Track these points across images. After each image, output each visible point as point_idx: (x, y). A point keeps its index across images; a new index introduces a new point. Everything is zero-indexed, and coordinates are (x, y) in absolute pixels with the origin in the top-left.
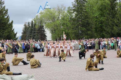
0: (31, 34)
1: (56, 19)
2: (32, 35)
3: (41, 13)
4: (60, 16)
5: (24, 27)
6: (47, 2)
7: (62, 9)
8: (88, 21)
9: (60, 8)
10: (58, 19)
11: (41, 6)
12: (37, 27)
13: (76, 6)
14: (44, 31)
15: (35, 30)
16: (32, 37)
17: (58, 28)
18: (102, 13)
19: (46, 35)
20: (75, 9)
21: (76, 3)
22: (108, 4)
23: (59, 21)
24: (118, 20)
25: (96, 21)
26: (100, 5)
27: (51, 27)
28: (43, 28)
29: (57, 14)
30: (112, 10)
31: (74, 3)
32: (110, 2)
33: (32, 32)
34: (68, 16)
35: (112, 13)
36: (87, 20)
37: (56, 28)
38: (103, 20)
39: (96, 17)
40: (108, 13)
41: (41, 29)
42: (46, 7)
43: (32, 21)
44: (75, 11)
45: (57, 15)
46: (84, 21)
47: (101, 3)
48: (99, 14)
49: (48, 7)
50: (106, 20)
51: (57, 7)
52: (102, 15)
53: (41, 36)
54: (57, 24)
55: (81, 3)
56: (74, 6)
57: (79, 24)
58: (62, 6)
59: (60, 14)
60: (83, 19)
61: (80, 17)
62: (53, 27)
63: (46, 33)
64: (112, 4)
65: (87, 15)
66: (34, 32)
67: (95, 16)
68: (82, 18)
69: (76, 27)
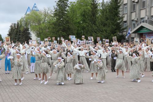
0: (16, 36)
1: (42, 22)
2: (17, 38)
3: (28, 15)
4: (46, 19)
5: (10, 28)
6: (35, 4)
7: (49, 12)
8: (69, 26)
9: (46, 11)
10: (43, 23)
11: (29, 8)
12: (22, 29)
13: (58, 10)
14: (29, 33)
15: (20, 32)
16: (17, 40)
17: (43, 31)
18: (84, 19)
19: (31, 37)
20: (56, 13)
21: (58, 7)
22: (89, 10)
23: (45, 25)
24: (98, 27)
25: (78, 27)
26: (82, 11)
27: (36, 29)
28: (29, 31)
29: (43, 16)
30: (93, 17)
31: (56, 7)
32: (92, 8)
33: (17, 34)
34: (55, 20)
35: (93, 19)
36: (67, 25)
37: (41, 31)
38: (85, 26)
39: (79, 22)
40: (89, 20)
41: (26, 32)
42: (34, 9)
43: (18, 23)
44: (56, 15)
45: (43, 18)
46: (65, 25)
47: (84, 9)
48: (81, 20)
49: (35, 9)
50: (87, 26)
51: (44, 10)
52: (84, 21)
53: (26, 39)
54: (43, 28)
55: (63, 8)
56: (56, 11)
57: (60, 28)
58: (49, 9)
59: (46, 17)
60: (64, 24)
61: (61, 22)
62: (38, 30)
63: (31, 36)
64: (93, 11)
65: (68, 20)
66: (20, 35)
67: (77, 21)
68: (63, 22)
69: (57, 31)
